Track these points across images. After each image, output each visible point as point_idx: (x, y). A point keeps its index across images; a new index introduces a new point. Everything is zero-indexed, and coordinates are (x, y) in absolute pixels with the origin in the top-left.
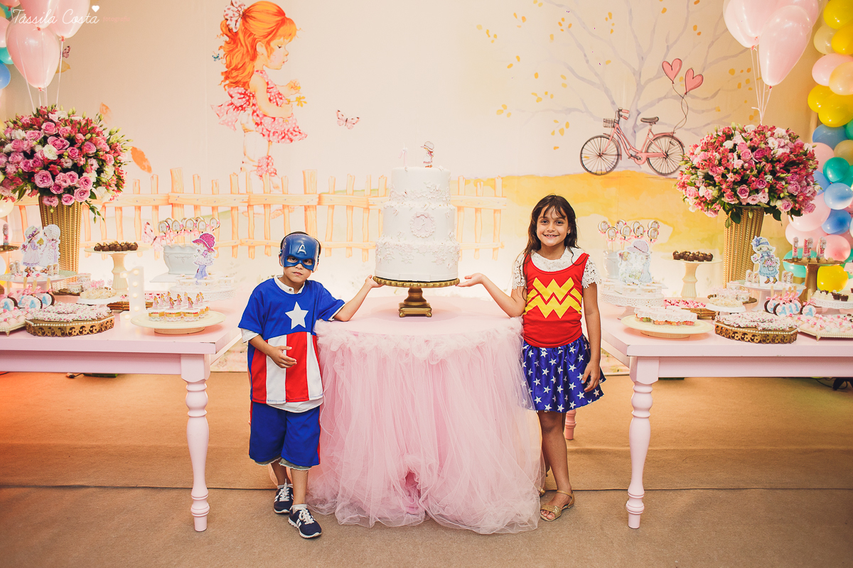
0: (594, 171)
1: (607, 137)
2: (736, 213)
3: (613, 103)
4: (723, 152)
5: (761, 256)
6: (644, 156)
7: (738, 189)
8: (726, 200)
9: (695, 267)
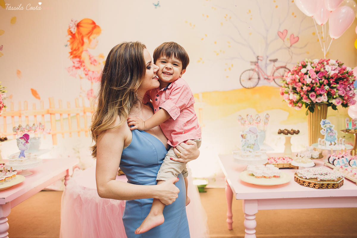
0: (247, 87)
1: (253, 70)
2: (312, 107)
3: (254, 53)
4: (301, 75)
5: (326, 130)
6: (271, 78)
7: (310, 95)
8: (304, 101)
9: (290, 138)
